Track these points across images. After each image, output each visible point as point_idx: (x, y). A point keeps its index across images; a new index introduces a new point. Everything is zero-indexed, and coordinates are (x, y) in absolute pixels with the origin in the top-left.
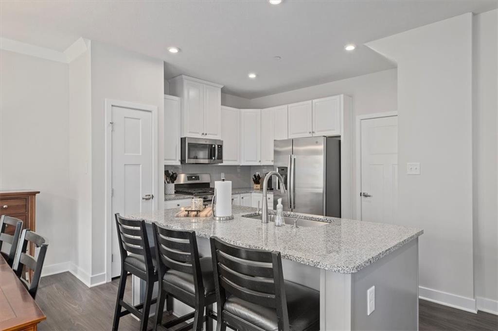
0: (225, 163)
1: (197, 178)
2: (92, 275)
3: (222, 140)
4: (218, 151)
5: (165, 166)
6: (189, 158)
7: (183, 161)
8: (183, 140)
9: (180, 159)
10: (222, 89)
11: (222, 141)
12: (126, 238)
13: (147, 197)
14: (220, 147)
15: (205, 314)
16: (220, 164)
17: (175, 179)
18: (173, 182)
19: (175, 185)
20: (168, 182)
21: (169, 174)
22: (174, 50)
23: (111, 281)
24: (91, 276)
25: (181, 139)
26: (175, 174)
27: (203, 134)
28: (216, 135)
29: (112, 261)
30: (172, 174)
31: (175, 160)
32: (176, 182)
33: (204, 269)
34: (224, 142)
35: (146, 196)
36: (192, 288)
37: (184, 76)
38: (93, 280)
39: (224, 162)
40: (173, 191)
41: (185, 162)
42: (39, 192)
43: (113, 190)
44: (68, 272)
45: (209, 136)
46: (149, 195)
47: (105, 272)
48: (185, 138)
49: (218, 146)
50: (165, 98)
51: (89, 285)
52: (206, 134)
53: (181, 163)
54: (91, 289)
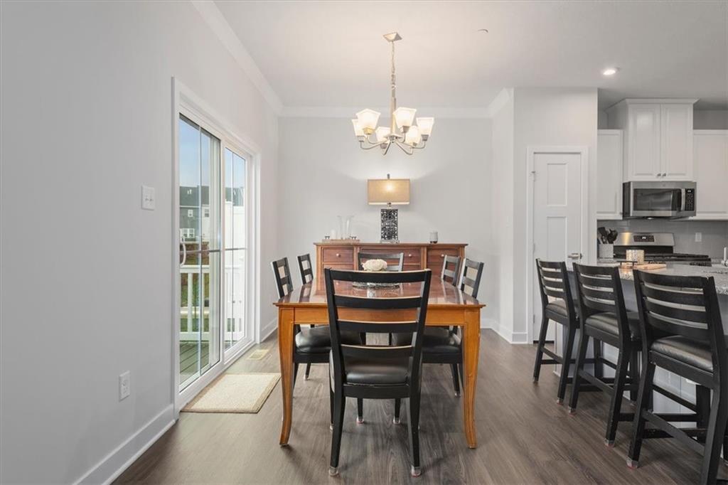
0: (699, 217)
1: (650, 238)
2: (514, 331)
3: (694, 181)
4: (686, 198)
5: (598, 221)
6: (635, 209)
7: (625, 213)
8: (626, 187)
9: (622, 211)
10: (694, 105)
11: (696, 183)
12: (546, 281)
13: (575, 256)
14: (691, 193)
15: (628, 369)
16: (691, 218)
17: (615, 239)
18: (612, 243)
19: (614, 247)
20: (604, 243)
21: (606, 232)
22: (609, 72)
23: (532, 343)
24: (512, 333)
25: (624, 184)
26: (614, 231)
27: (659, 175)
28: (684, 175)
29: (534, 322)
30: (610, 232)
31: (614, 213)
32: (616, 243)
33: (629, 316)
34: (697, 184)
35: (573, 254)
36: (616, 330)
37: (627, 100)
38: (514, 337)
39: (697, 214)
40: (612, 255)
41: (629, 216)
42: (467, 245)
43: (534, 245)
44: (491, 329)
45: (669, 177)
46: (577, 254)
47: (527, 333)
48: (629, 183)
49: (686, 191)
50: (598, 135)
51: (511, 342)
52: (665, 175)
53: (623, 217)
54: (513, 345)
